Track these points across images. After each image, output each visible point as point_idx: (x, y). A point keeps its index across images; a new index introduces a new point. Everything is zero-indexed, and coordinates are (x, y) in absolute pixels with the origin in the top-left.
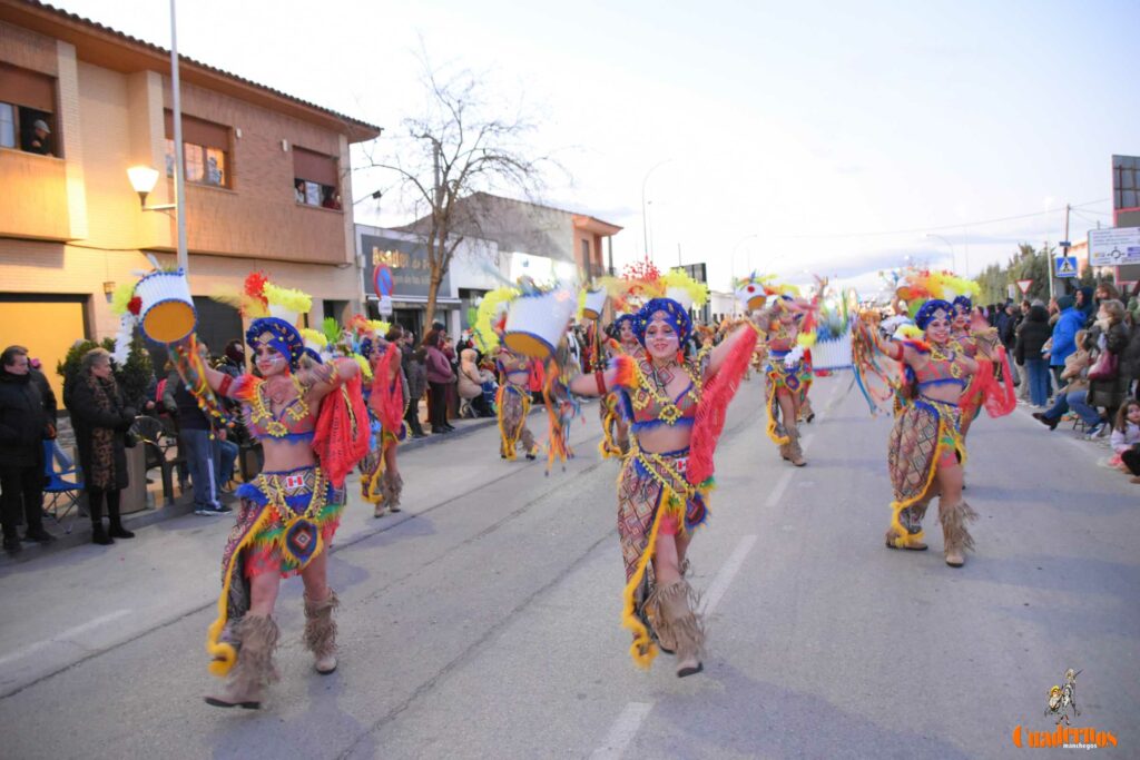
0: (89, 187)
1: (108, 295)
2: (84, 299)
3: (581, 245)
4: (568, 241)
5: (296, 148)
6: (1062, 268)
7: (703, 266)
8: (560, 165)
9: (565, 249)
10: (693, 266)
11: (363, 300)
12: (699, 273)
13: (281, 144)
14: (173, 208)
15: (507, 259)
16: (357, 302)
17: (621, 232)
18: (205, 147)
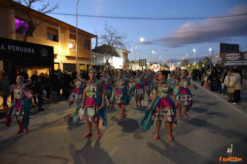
0: (62, 46)
1: (61, 63)
2: (58, 63)
3: (124, 55)
4: (121, 54)
5: (85, 39)
6: (208, 63)
7: (146, 60)
8: (128, 44)
9: (121, 56)
10: (143, 59)
11: (92, 64)
12: (144, 61)
13: (83, 39)
14: (76, 51)
15: (112, 58)
16: (91, 65)
17: (130, 53)
18: (73, 40)
